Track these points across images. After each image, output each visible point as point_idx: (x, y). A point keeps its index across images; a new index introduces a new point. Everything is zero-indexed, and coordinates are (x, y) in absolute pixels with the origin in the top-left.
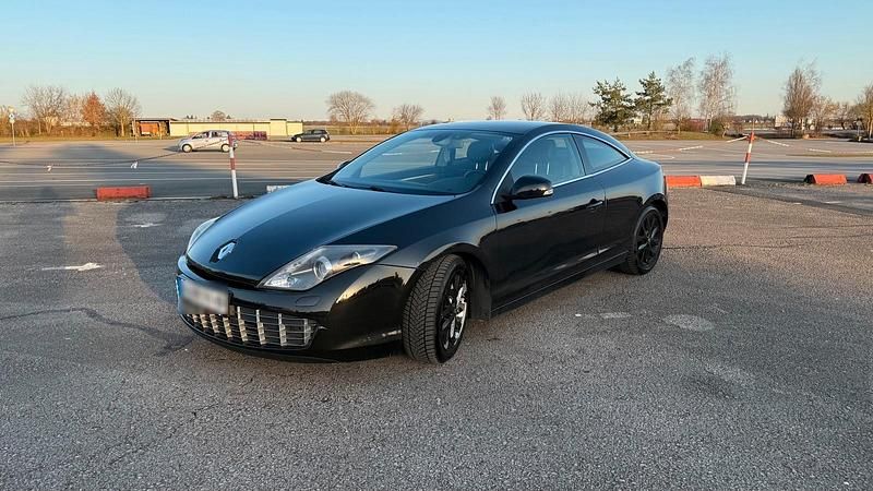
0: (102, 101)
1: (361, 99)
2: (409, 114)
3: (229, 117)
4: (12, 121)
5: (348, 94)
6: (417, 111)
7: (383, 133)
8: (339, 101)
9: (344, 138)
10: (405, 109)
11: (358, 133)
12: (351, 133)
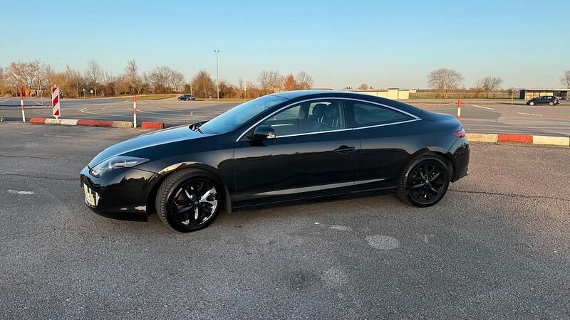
0: (294, 79)
1: (453, 73)
2: (490, 85)
3: (371, 88)
4: (245, 90)
5: (444, 71)
6: (497, 82)
7: (468, 98)
8: (438, 75)
9: (437, 100)
10: (487, 80)
11: (449, 98)
12: (443, 97)
